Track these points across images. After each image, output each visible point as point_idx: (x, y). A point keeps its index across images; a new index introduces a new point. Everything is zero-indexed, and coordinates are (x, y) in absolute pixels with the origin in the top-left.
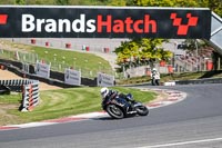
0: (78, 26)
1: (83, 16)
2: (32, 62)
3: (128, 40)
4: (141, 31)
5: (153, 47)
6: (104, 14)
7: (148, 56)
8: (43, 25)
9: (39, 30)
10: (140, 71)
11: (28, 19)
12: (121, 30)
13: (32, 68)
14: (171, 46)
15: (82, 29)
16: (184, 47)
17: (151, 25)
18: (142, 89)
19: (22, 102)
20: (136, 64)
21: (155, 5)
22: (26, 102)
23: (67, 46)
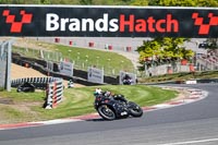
2: (56, 60)
3: (150, 39)
4: (164, 30)
5: (175, 46)
6: (127, 14)
7: (170, 55)
9: (63, 29)
10: (162, 70)
11: (52, 18)
12: (144, 30)
13: (55, 66)
14: (192, 45)
16: (206, 46)
17: (173, 25)
18: (163, 87)
19: (46, 99)
20: (158, 62)
21: (177, 5)
22: (50, 100)
23: (91, 45)
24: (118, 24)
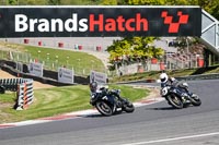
0: (71, 25)
1: (75, 16)
2: (25, 61)
3: (119, 38)
4: (133, 29)
5: (144, 45)
6: (96, 14)
7: (140, 54)
8: (36, 25)
9: (32, 29)
10: (132, 69)
11: (21, 19)
13: (25, 67)
14: (162, 44)
15: (75, 29)
16: (175, 45)
17: (142, 24)
18: (135, 86)
19: (17, 100)
20: (128, 61)
21: (146, 4)
22: (20, 101)
23: (60, 45)
24: (88, 23)
